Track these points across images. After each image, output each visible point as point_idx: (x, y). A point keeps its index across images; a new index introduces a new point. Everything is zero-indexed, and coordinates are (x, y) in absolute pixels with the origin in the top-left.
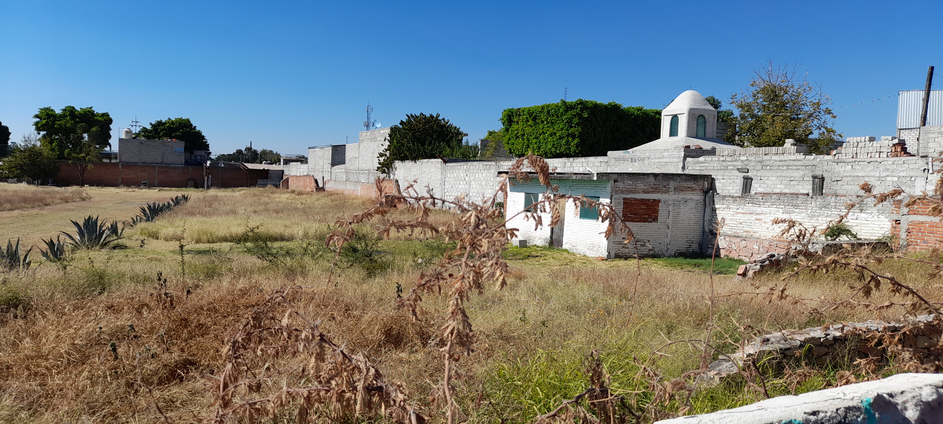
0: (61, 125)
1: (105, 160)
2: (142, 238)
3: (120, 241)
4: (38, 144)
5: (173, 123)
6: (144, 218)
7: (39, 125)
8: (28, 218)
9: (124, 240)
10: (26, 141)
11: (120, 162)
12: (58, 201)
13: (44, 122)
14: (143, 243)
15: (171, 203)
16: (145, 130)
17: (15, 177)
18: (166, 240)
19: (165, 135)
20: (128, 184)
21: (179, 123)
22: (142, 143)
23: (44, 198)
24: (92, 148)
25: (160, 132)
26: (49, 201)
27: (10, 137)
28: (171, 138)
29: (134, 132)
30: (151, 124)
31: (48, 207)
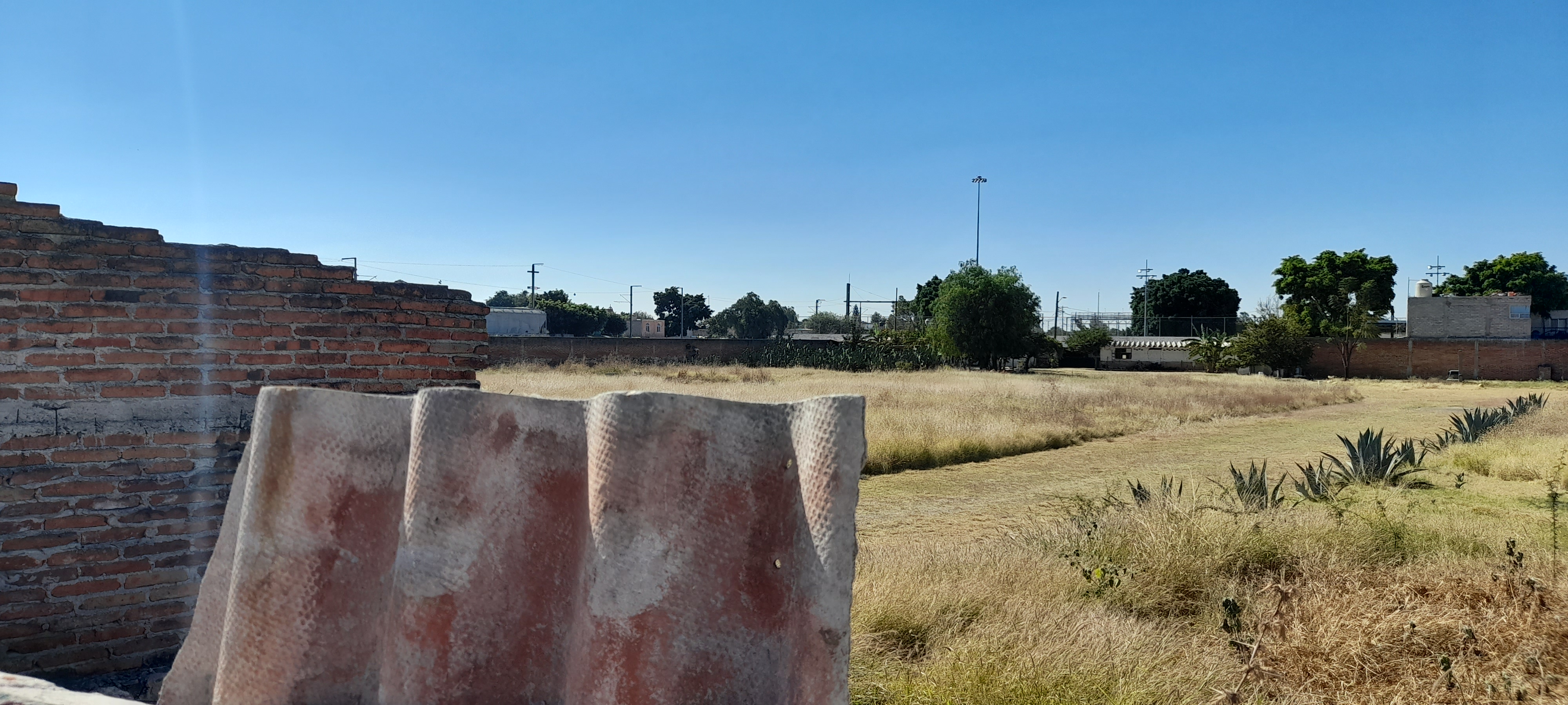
0: (1313, 282)
1: (1385, 336)
2: (1459, 470)
3: (1420, 475)
4: (1281, 313)
5: (1508, 263)
6: (1459, 435)
7: (1282, 285)
8: (1270, 428)
9: (1425, 473)
10: (1263, 310)
11: (1410, 337)
12: (1312, 403)
13: (1290, 279)
14: (1460, 480)
15: (1509, 409)
16: (1454, 280)
17: (1247, 365)
18: (1504, 477)
19: (1494, 286)
20: (1424, 374)
21: (1521, 263)
22: (1448, 304)
23: (1291, 398)
24: (1363, 316)
25: (1483, 281)
26: (1298, 402)
27: (1240, 305)
28: (1505, 290)
29: (1434, 286)
30: (1466, 268)
31: (1298, 412)
